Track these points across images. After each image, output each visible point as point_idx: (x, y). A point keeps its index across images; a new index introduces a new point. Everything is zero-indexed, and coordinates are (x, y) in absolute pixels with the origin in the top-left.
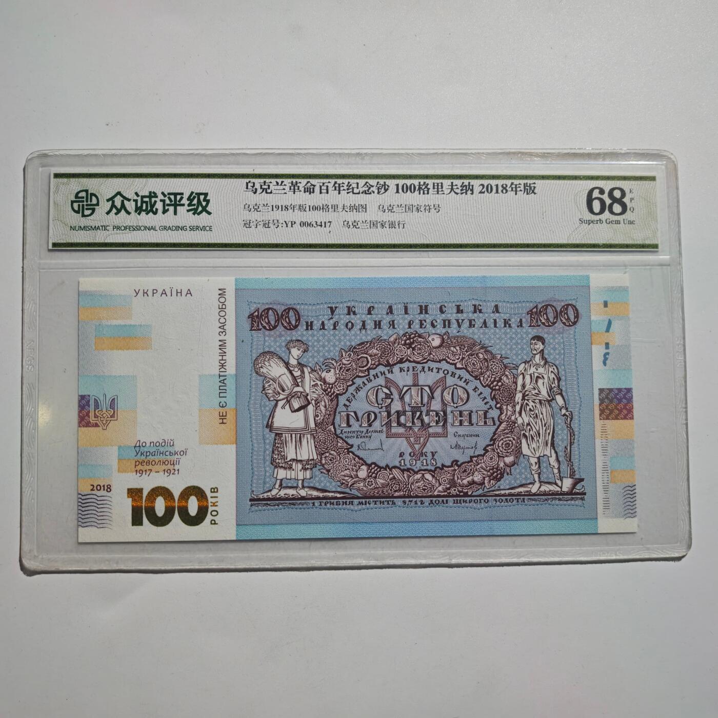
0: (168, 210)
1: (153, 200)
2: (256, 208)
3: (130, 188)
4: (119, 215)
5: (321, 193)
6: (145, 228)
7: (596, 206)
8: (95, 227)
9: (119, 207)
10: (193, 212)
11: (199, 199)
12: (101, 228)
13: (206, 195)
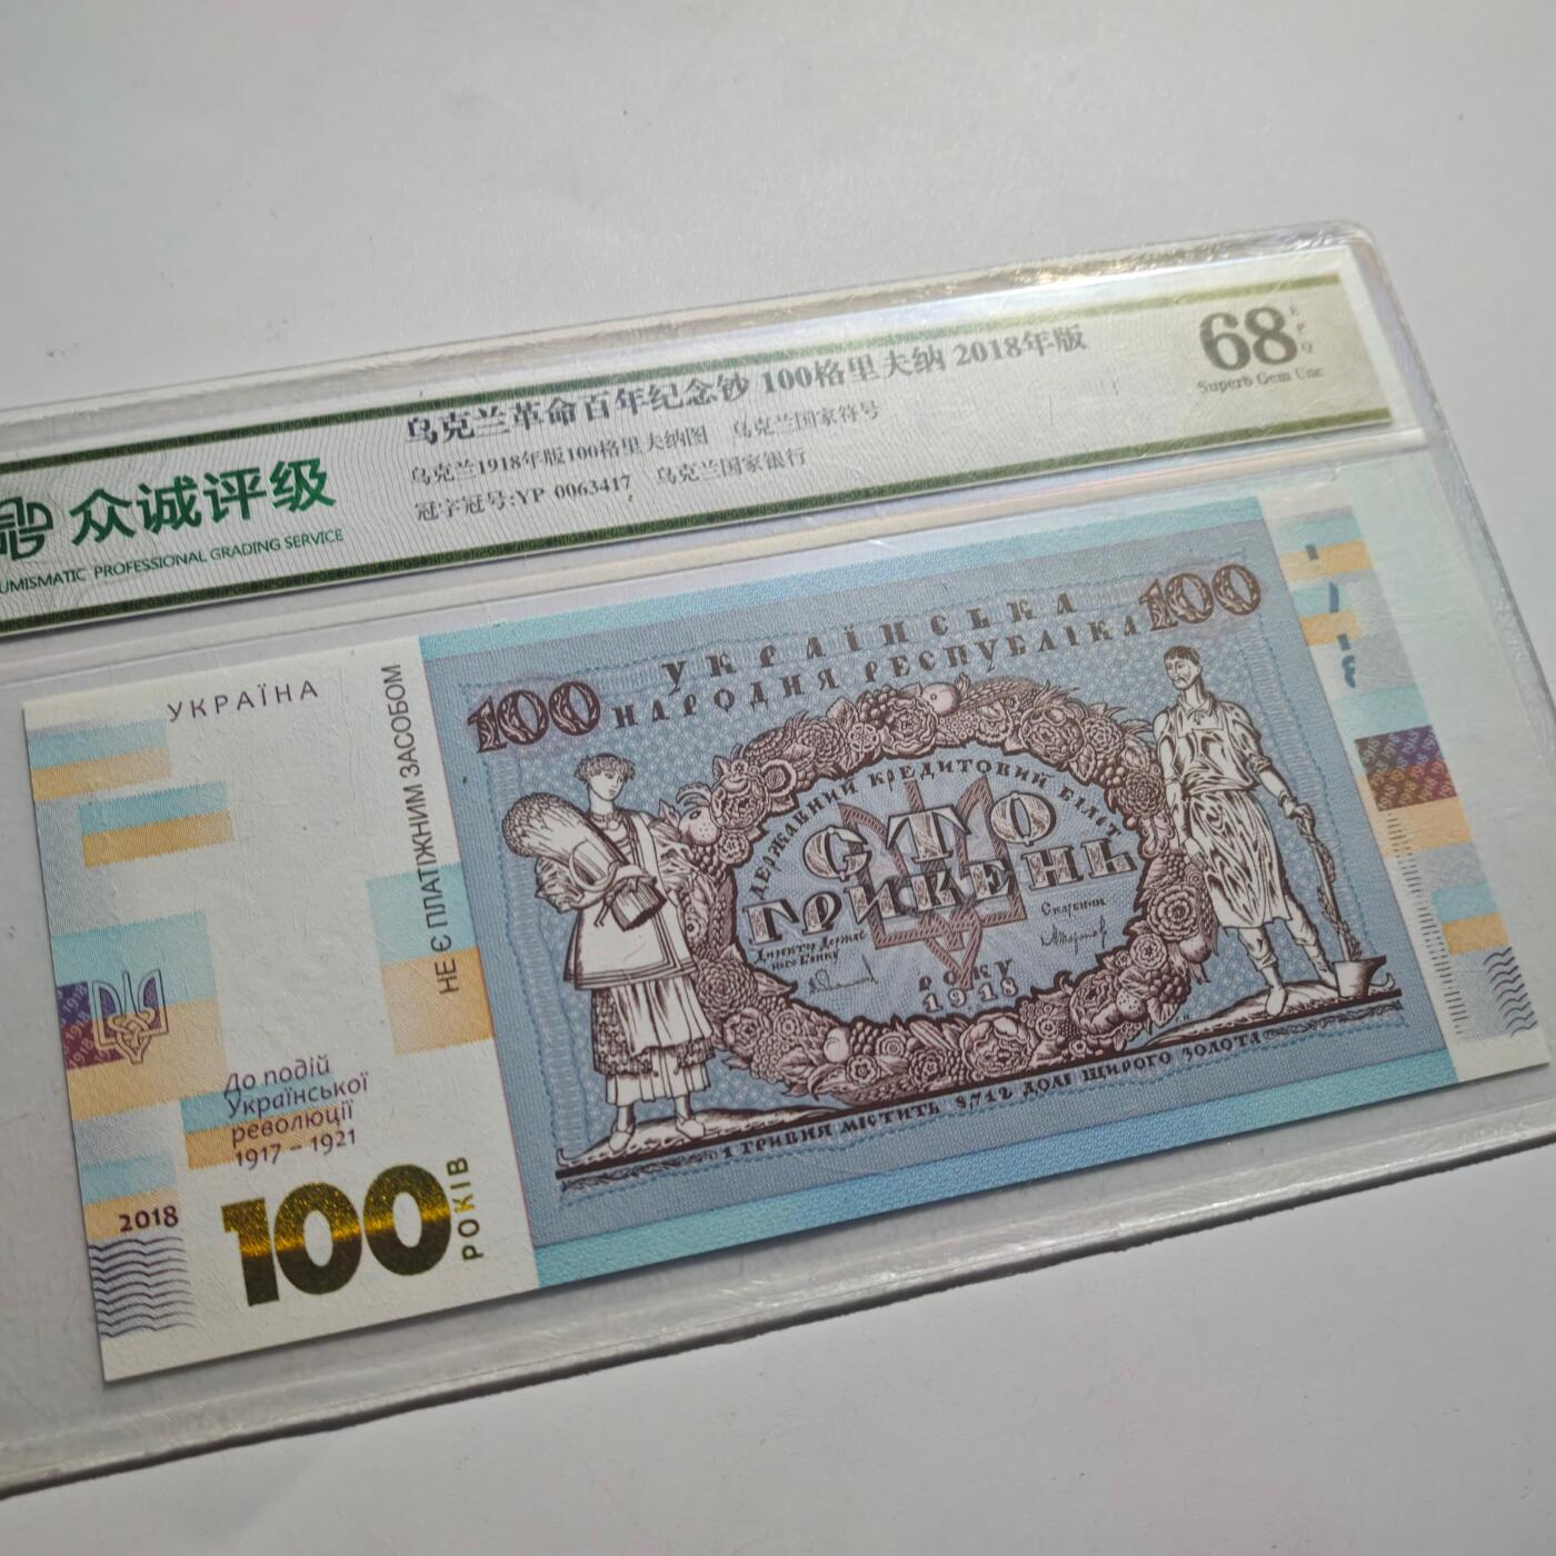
0: (226, 511)
1: (186, 494)
2: (443, 473)
3: (124, 478)
4: (106, 541)
5: (591, 417)
6: (176, 560)
7: (1228, 351)
8: (50, 577)
9: (104, 523)
10: (289, 505)
11: (299, 476)
12: (64, 577)
13: (314, 463)
